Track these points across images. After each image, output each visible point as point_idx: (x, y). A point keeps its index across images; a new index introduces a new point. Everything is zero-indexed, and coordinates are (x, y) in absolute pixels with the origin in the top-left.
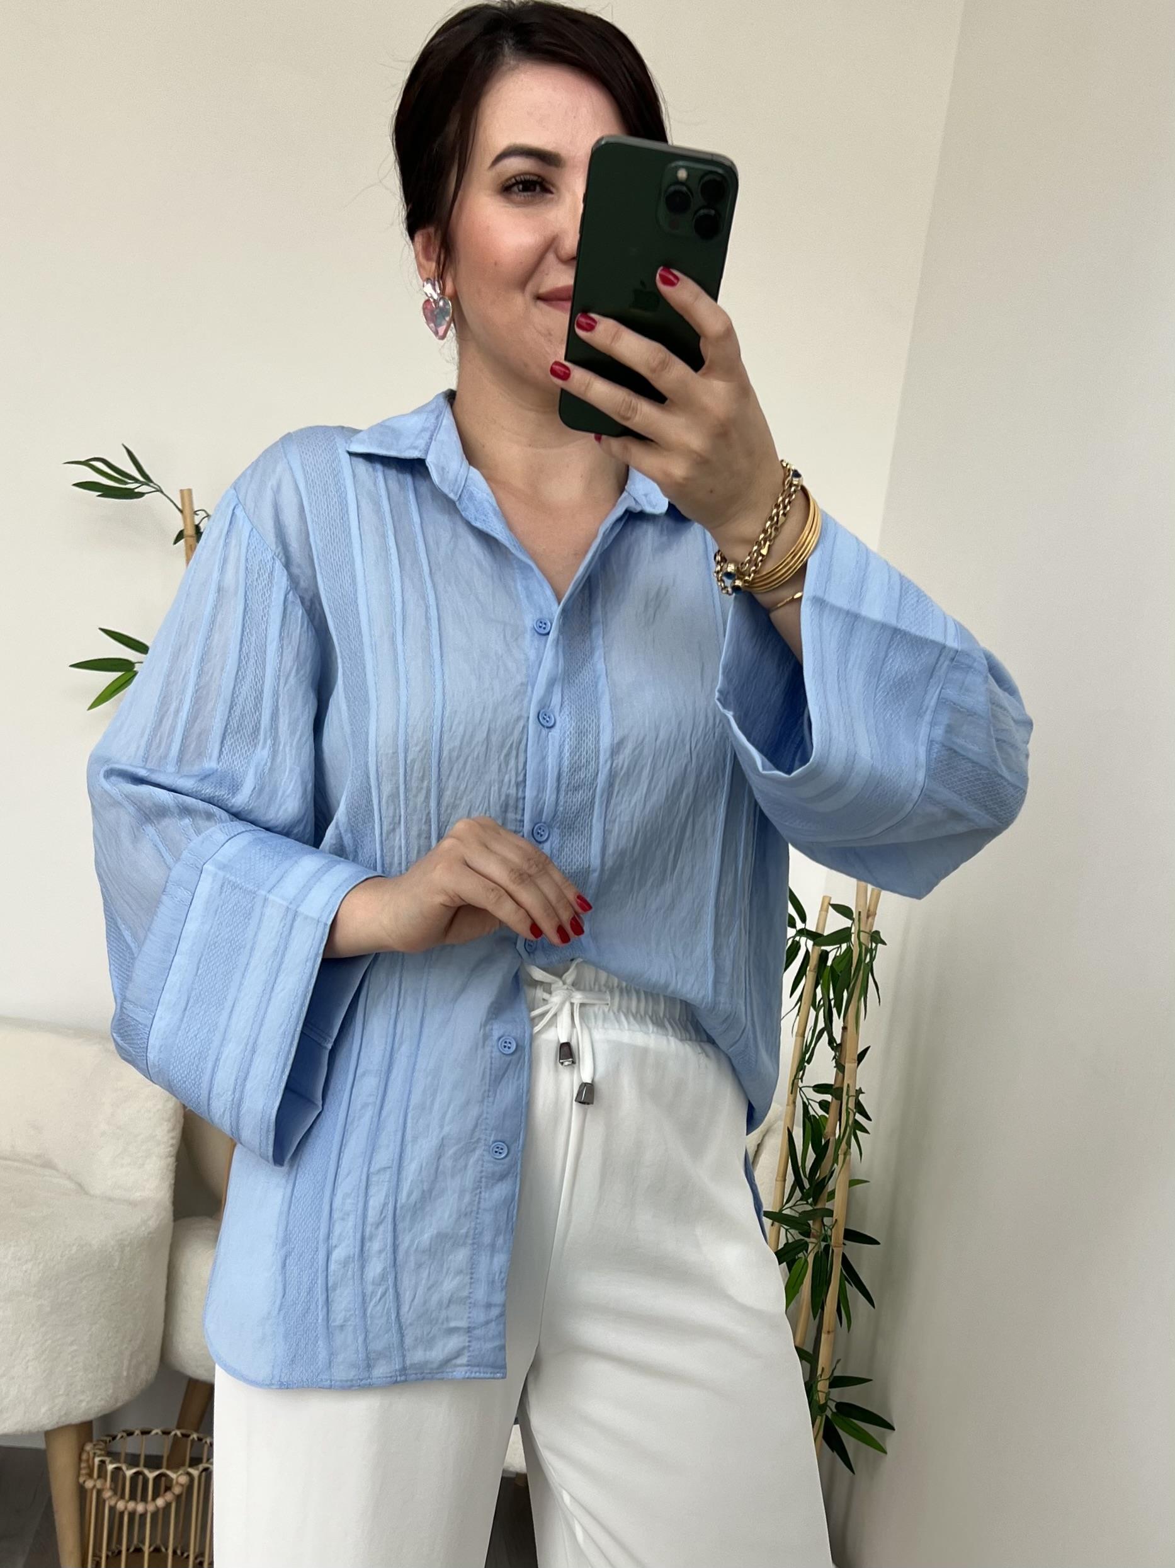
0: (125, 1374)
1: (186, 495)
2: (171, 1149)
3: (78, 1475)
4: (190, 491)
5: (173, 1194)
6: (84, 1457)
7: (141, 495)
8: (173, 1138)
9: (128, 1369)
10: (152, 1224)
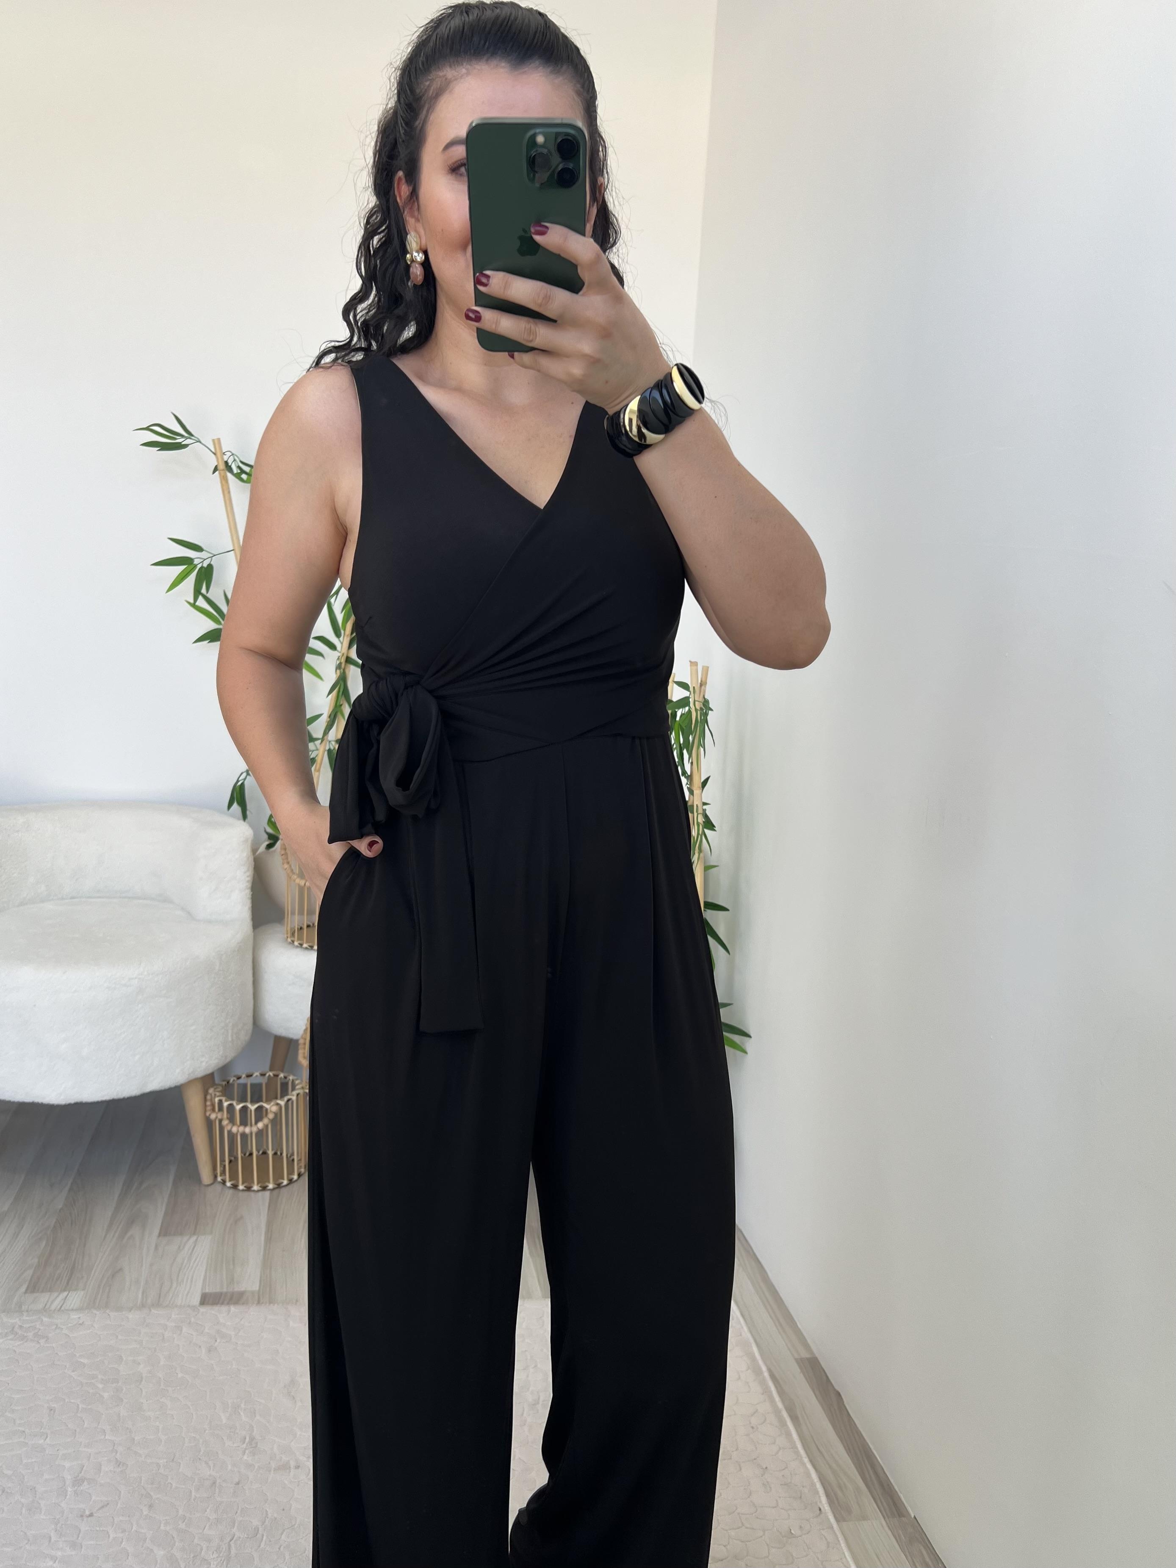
0: (230, 1039)
1: (217, 442)
2: (247, 884)
3: (205, 1111)
4: (219, 440)
5: (251, 914)
6: (209, 1097)
7: (186, 446)
8: (248, 877)
9: (232, 1036)
10: (239, 937)
